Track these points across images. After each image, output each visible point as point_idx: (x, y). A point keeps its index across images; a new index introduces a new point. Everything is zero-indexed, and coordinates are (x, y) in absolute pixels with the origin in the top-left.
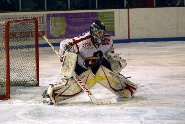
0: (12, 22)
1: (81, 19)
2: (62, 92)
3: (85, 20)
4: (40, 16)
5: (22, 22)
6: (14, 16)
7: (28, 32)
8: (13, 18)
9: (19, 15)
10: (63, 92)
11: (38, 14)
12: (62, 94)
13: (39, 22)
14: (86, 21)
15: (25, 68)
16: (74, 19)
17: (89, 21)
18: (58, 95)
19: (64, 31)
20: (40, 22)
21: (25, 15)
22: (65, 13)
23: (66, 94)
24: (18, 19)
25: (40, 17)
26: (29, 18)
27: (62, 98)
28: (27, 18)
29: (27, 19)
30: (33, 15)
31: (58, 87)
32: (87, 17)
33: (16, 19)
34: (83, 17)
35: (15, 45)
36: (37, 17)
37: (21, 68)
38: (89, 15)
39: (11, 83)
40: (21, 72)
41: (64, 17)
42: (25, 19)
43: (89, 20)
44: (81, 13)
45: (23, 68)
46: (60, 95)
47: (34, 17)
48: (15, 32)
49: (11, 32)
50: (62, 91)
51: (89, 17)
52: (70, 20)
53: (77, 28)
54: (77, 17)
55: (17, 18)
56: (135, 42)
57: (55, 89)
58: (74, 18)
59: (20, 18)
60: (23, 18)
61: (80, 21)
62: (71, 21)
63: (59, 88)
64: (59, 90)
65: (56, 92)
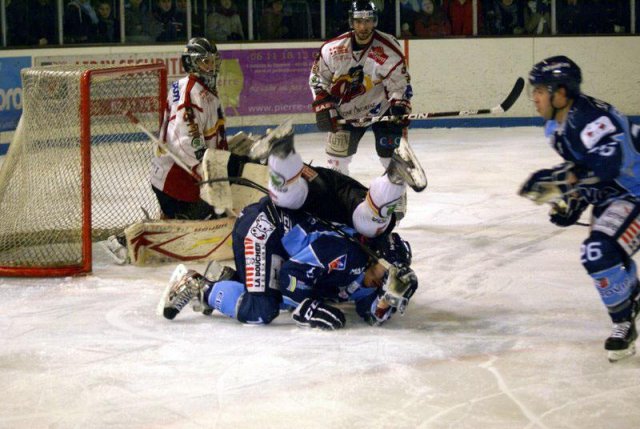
0: (98, 72)
1: (282, 65)
2: (162, 241)
3: (291, 68)
4: (173, 56)
5: (127, 73)
6: (106, 55)
7: (141, 98)
8: (103, 62)
9: (120, 55)
10: (165, 243)
11: (169, 53)
12: (162, 247)
13: (170, 73)
14: (294, 70)
15: (132, 193)
16: (264, 66)
17: (301, 70)
18: (151, 245)
19: (238, 98)
20: (174, 72)
21: (136, 54)
22: (241, 51)
23: (170, 251)
24: (117, 65)
25: (174, 60)
26: (146, 61)
27: (158, 255)
28: (140, 61)
29: (141, 64)
30: (157, 53)
31: (158, 226)
32: (296, 60)
33: (111, 66)
34: (287, 61)
35: (107, 132)
36: (167, 60)
37: (121, 193)
38: (302, 55)
39: (96, 231)
40: (120, 204)
41: (237, 60)
42: (134, 64)
43: (303, 67)
44: (282, 50)
45: (126, 193)
46: (156, 248)
47: (158, 60)
48: (106, 97)
49: (98, 98)
50: (162, 238)
51: (302, 60)
52: (253, 69)
53: (272, 88)
54: (272, 61)
55: (113, 62)
56: (424, 127)
57: (149, 230)
58: (264, 61)
59: (122, 62)
60: (130, 62)
61: (280, 71)
62: (256, 71)
63: (159, 230)
64: (157, 236)
65: (149, 238)
